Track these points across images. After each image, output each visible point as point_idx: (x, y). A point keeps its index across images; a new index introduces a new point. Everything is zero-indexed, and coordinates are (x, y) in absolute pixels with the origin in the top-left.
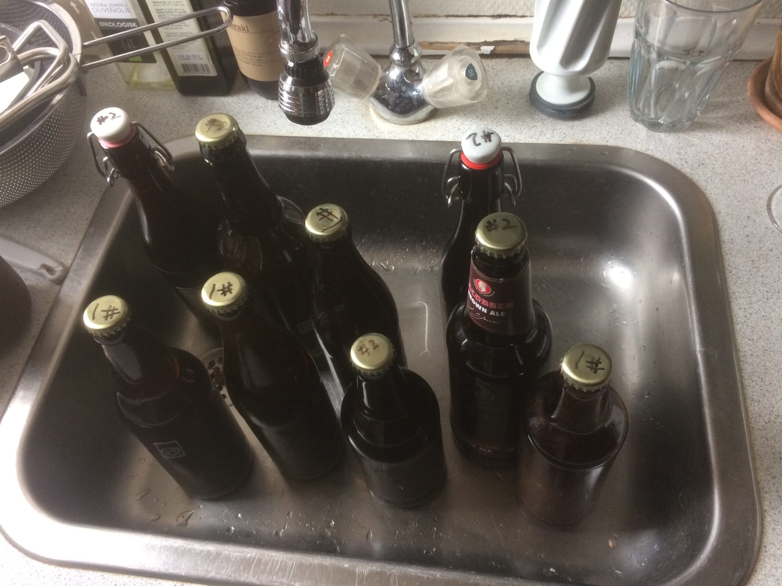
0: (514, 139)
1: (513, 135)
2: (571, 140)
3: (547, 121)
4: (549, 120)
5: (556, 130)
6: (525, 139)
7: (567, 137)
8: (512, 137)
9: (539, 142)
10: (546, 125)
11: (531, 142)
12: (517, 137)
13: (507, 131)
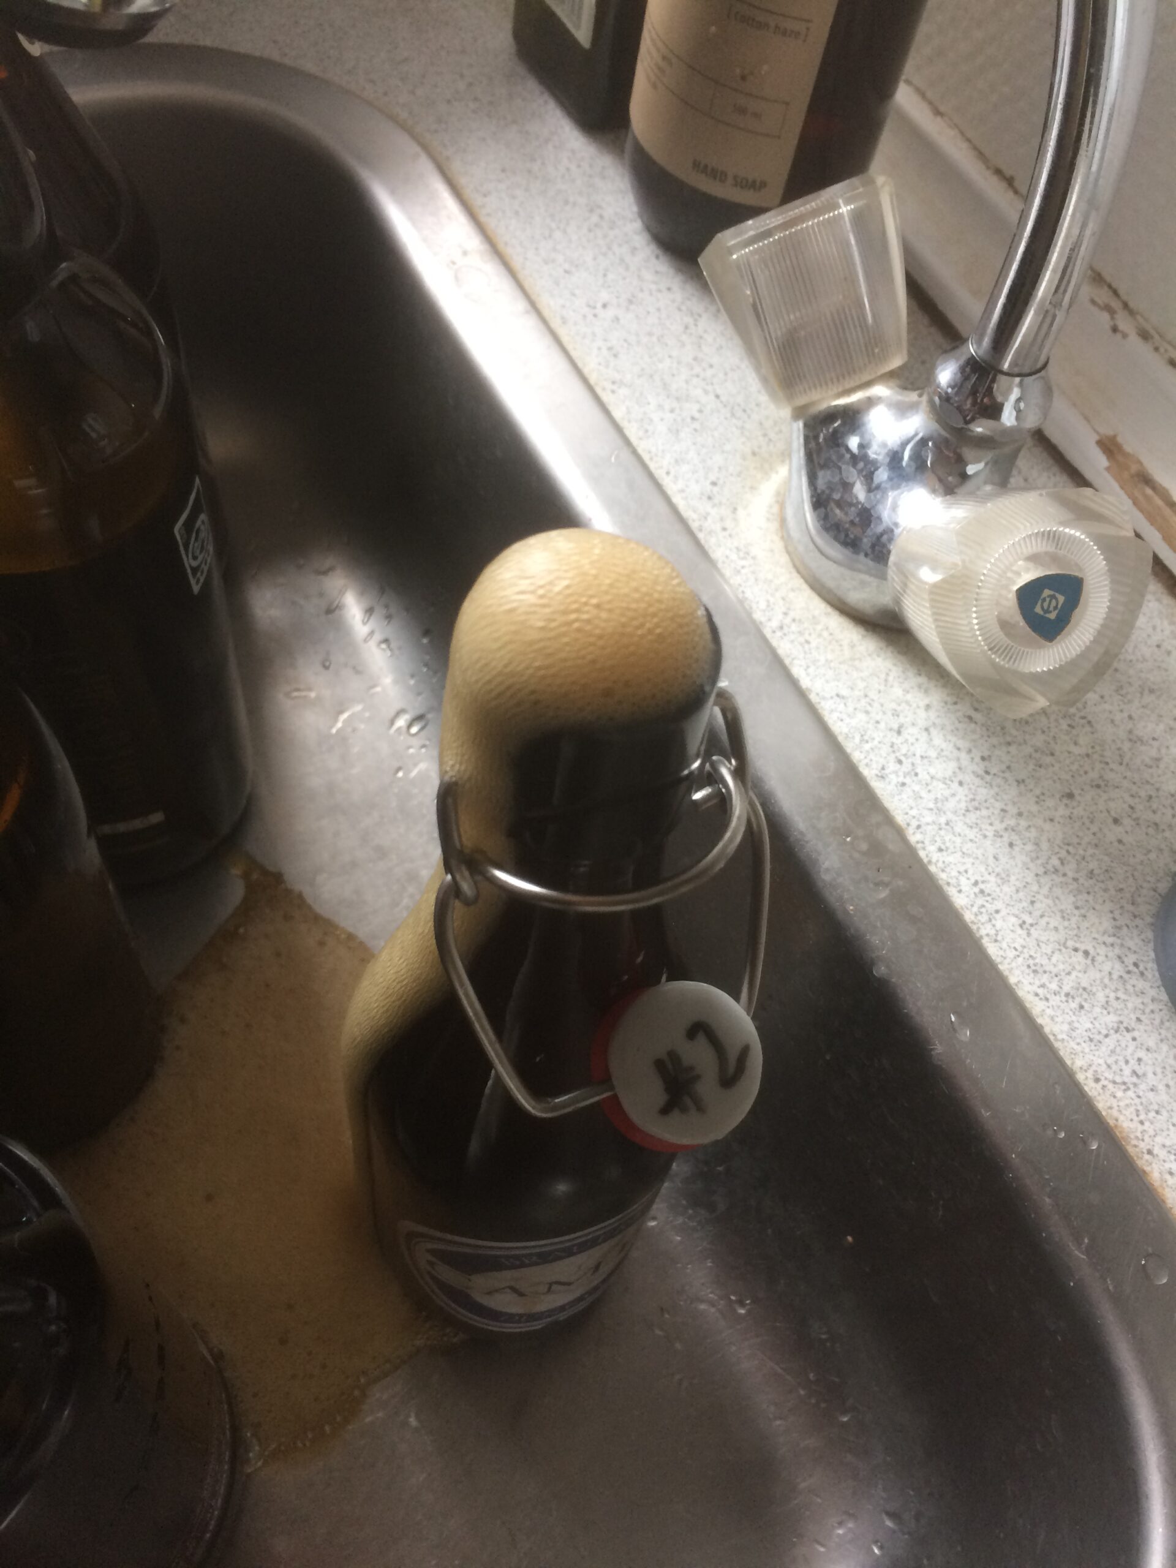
0: (984, 918)
1: (999, 905)
2: (1130, 1112)
3: (1141, 984)
4: (1153, 992)
5: (1129, 1036)
6: (1011, 954)
7: (1130, 1093)
8: (991, 908)
9: (1037, 1008)
10: (1126, 991)
11: (1012, 980)
12: (999, 924)
13: (1004, 878)
